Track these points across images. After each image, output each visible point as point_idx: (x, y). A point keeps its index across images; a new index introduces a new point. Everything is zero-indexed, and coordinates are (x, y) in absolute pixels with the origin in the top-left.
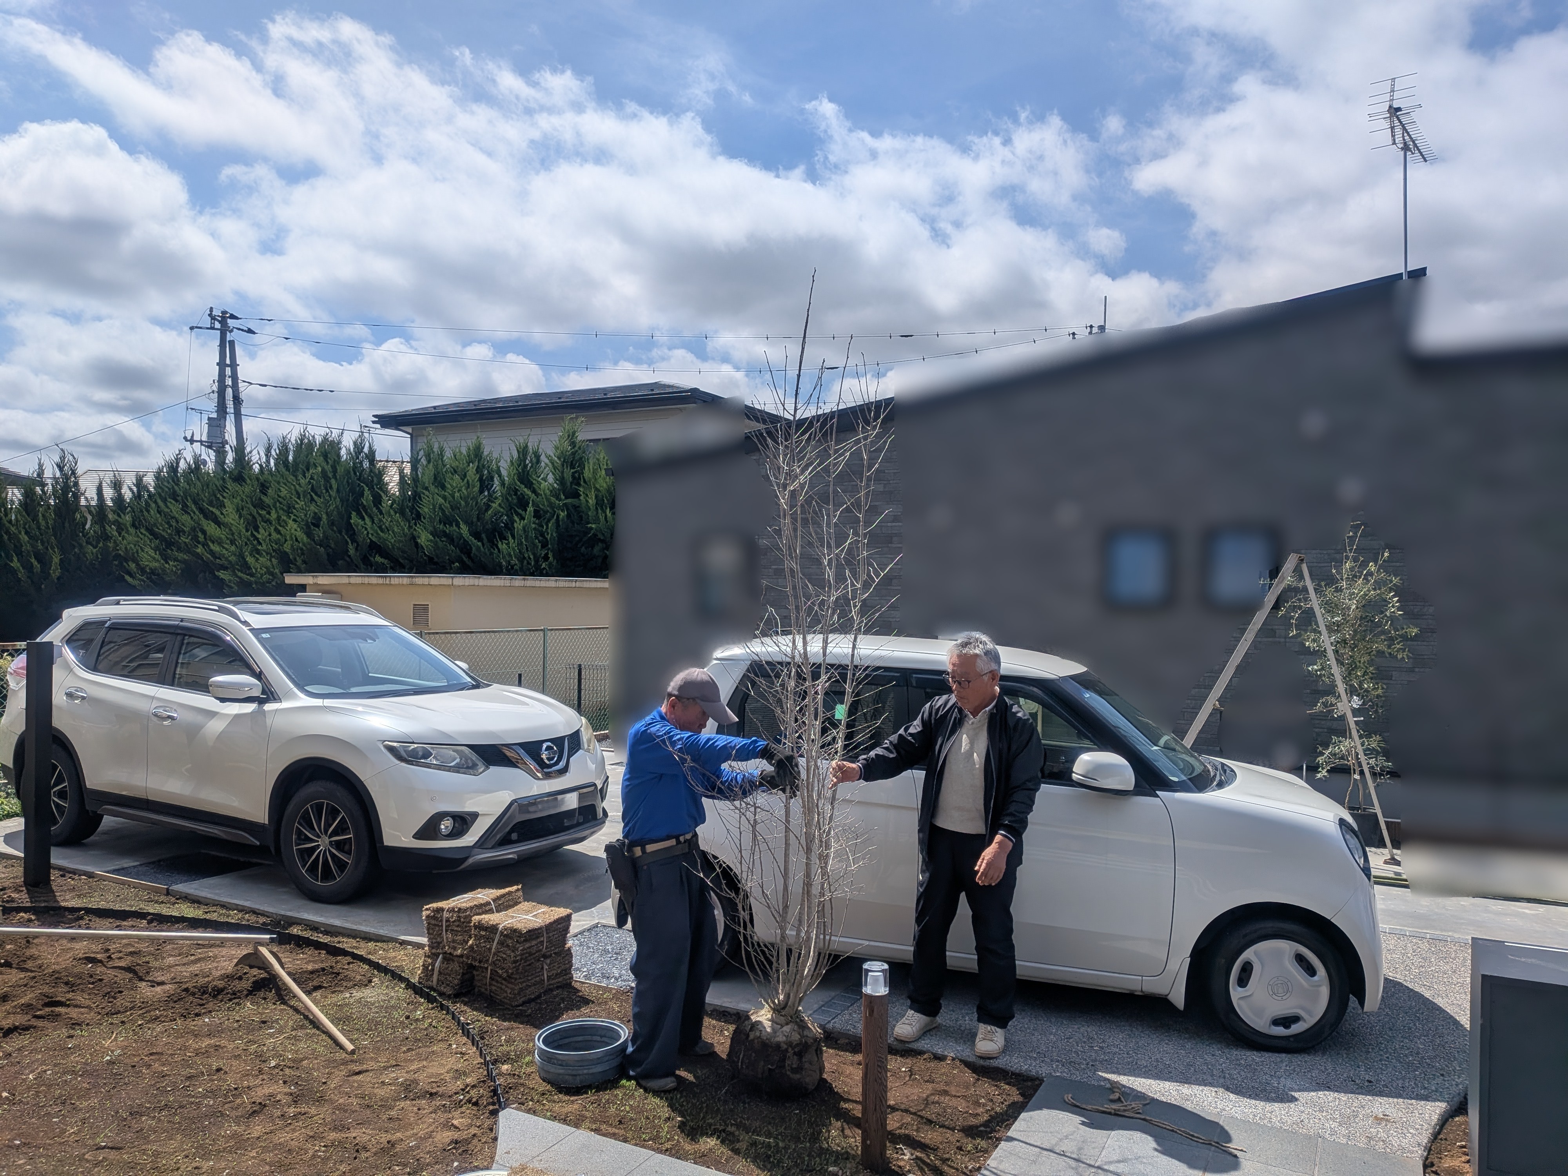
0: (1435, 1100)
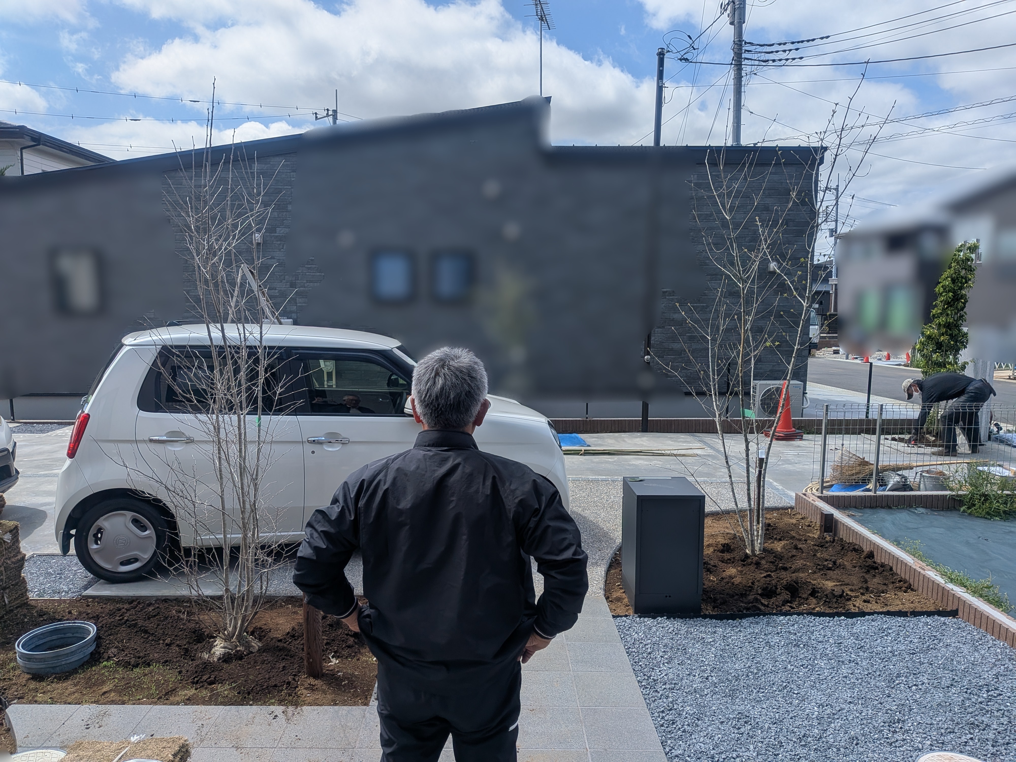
0: (601, 565)
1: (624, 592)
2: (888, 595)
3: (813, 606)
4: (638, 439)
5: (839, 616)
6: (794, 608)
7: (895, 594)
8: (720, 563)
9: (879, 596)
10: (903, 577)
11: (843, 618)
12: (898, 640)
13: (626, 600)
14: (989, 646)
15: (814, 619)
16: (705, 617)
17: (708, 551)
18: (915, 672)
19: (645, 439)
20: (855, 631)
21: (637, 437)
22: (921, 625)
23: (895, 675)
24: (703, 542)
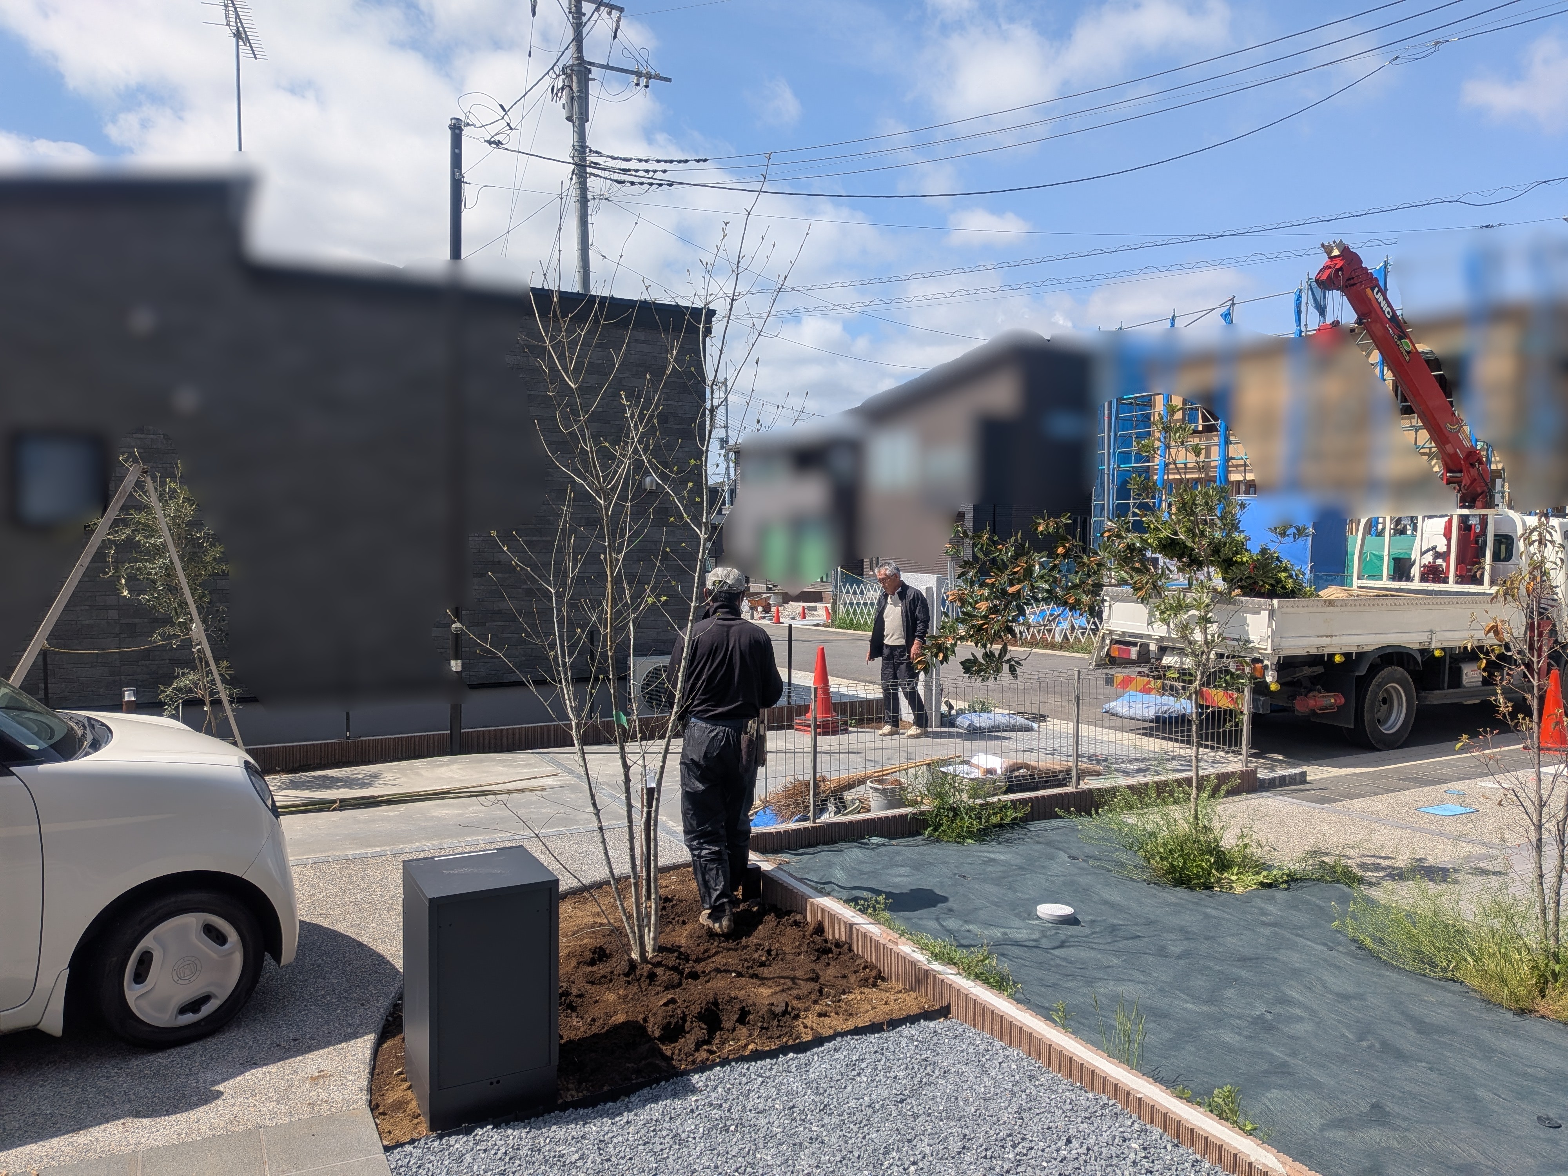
0: (363, 1035)
1: (409, 1088)
2: (851, 997)
3: (743, 1042)
4: (444, 769)
5: (785, 1055)
6: (715, 1052)
7: (861, 993)
8: (588, 987)
9: (839, 1001)
10: (868, 960)
11: (791, 1055)
12: (877, 1079)
13: (414, 1104)
14: (1000, 1060)
15: (748, 1069)
16: (564, 1108)
17: (565, 968)
18: (908, 1137)
19: (456, 767)
20: (812, 1076)
21: (441, 766)
22: (904, 1041)
23: (881, 1152)
24: (558, 953)
